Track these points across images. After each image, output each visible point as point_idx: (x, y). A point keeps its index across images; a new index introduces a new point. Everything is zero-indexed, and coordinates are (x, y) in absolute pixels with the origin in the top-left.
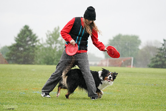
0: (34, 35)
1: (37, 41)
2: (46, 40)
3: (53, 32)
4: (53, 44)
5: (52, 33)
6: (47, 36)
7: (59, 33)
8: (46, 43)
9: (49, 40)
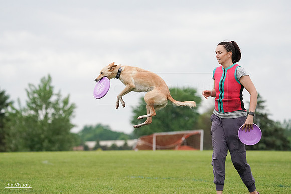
2: (27, 102)
3: (39, 86)
4: (41, 109)
5: (38, 88)
6: (28, 94)
7: (51, 88)
8: (26, 107)
9: (32, 103)
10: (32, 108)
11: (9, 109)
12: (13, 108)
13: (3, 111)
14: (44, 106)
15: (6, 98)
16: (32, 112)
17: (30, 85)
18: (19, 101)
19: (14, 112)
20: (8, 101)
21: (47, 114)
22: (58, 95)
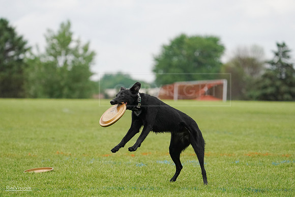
0: (20, 38)
1: (25, 51)
2: (46, 48)
3: (59, 31)
4: (60, 56)
5: (57, 34)
6: (47, 40)
7: (71, 34)
8: (45, 53)
9: (52, 49)
10: (51, 55)
11: (28, 55)
12: (32, 54)
13: (21, 56)
14: (63, 52)
15: (25, 43)
17: (49, 31)
18: (37, 46)
19: (32, 58)
20: (26, 46)
21: (66, 61)
22: (78, 41)
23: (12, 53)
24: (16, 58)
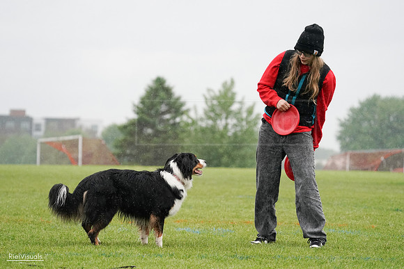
1: (182, 113)
2: (205, 110)
3: (220, 91)
4: (221, 119)
5: (218, 94)
6: (206, 100)
7: (234, 94)
8: (204, 116)
9: (211, 111)
10: (210, 118)
11: (185, 118)
12: (189, 117)
13: (178, 120)
14: (224, 115)
15: (182, 105)
16: (210, 122)
17: (209, 90)
18: (195, 108)
19: (190, 121)
20: (184, 108)
21: (227, 124)
22: (241, 103)
23: (167, 116)
24: (171, 122)
